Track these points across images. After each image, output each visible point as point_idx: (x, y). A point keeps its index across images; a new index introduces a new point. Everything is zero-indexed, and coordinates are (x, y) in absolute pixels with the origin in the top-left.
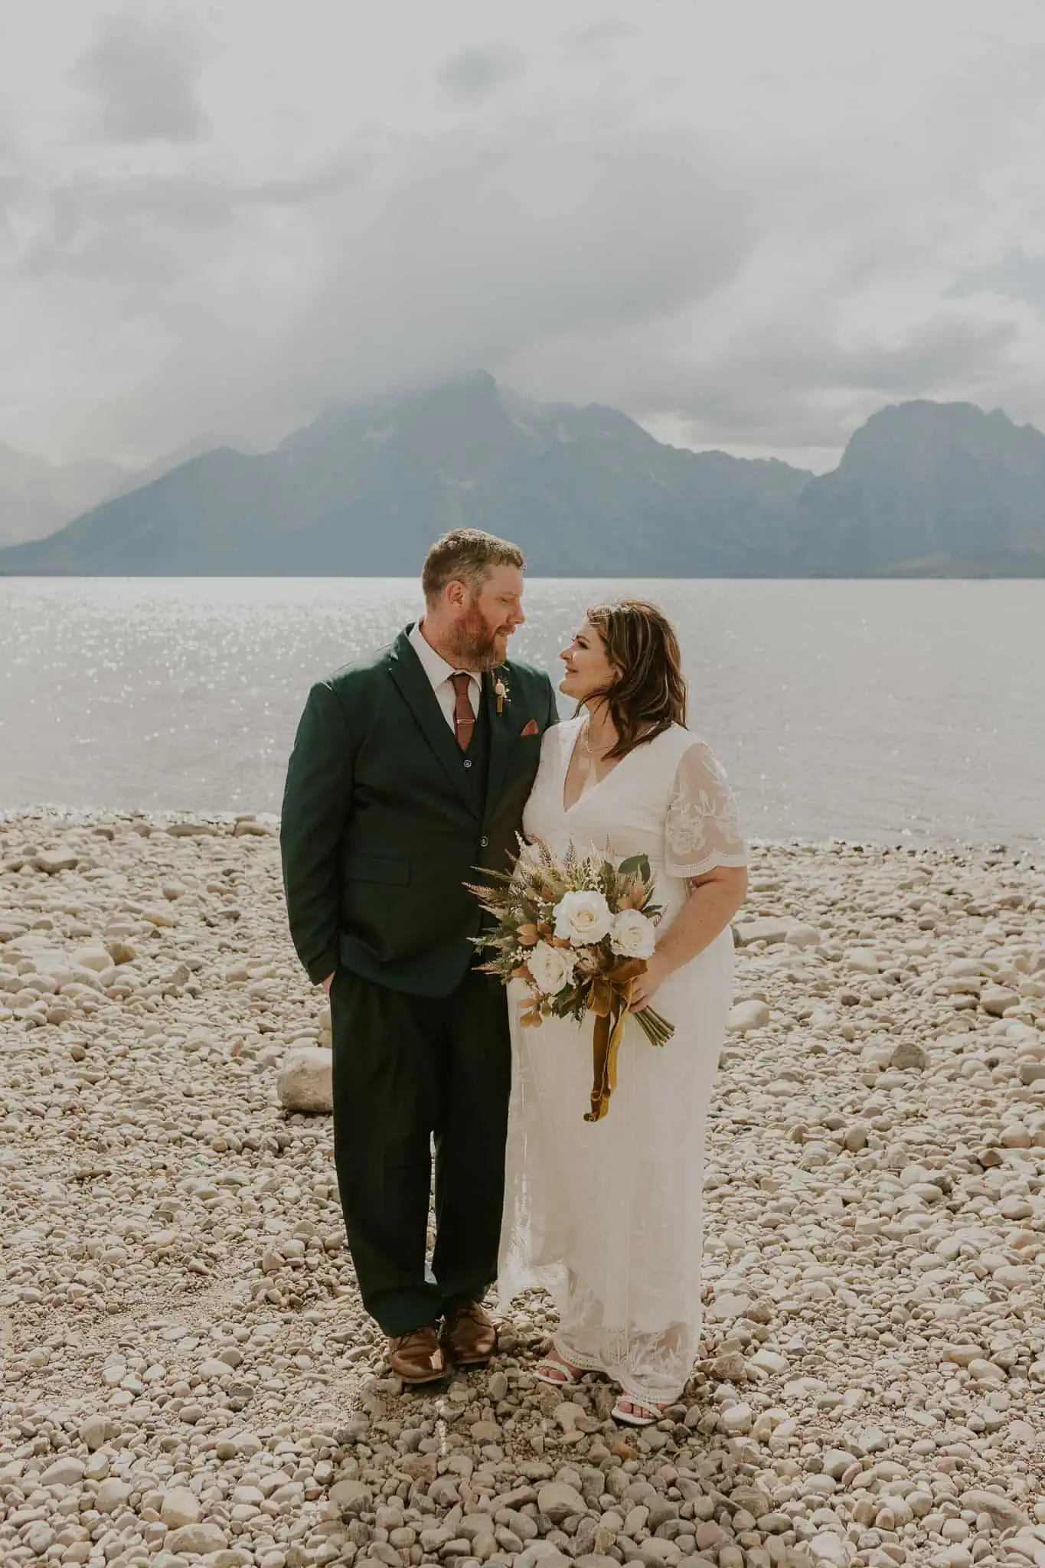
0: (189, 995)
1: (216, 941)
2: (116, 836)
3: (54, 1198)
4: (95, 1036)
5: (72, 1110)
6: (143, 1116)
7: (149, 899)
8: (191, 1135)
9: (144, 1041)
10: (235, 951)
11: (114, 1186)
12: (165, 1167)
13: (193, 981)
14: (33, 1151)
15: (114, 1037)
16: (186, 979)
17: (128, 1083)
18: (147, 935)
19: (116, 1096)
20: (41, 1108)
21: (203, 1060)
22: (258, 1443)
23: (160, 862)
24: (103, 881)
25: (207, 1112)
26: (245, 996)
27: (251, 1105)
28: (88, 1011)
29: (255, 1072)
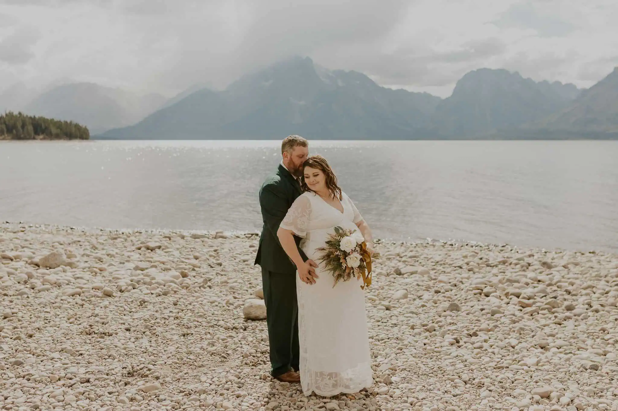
0: (208, 288)
1: (215, 272)
2: (172, 239)
3: (177, 340)
4: (180, 299)
5: (177, 318)
6: (200, 320)
7: (188, 259)
8: (216, 325)
9: (196, 300)
10: (222, 275)
11: (195, 337)
12: (209, 333)
13: (209, 284)
14: (167, 328)
15: (185, 299)
16: (207, 283)
17: (194, 311)
18: (191, 270)
19: (190, 314)
20: (167, 317)
21: (217, 306)
22: (247, 394)
23: (190, 247)
24: (171, 253)
25: (221, 319)
26: (227, 288)
27: (235, 317)
28: (175, 292)
29: (234, 309)
